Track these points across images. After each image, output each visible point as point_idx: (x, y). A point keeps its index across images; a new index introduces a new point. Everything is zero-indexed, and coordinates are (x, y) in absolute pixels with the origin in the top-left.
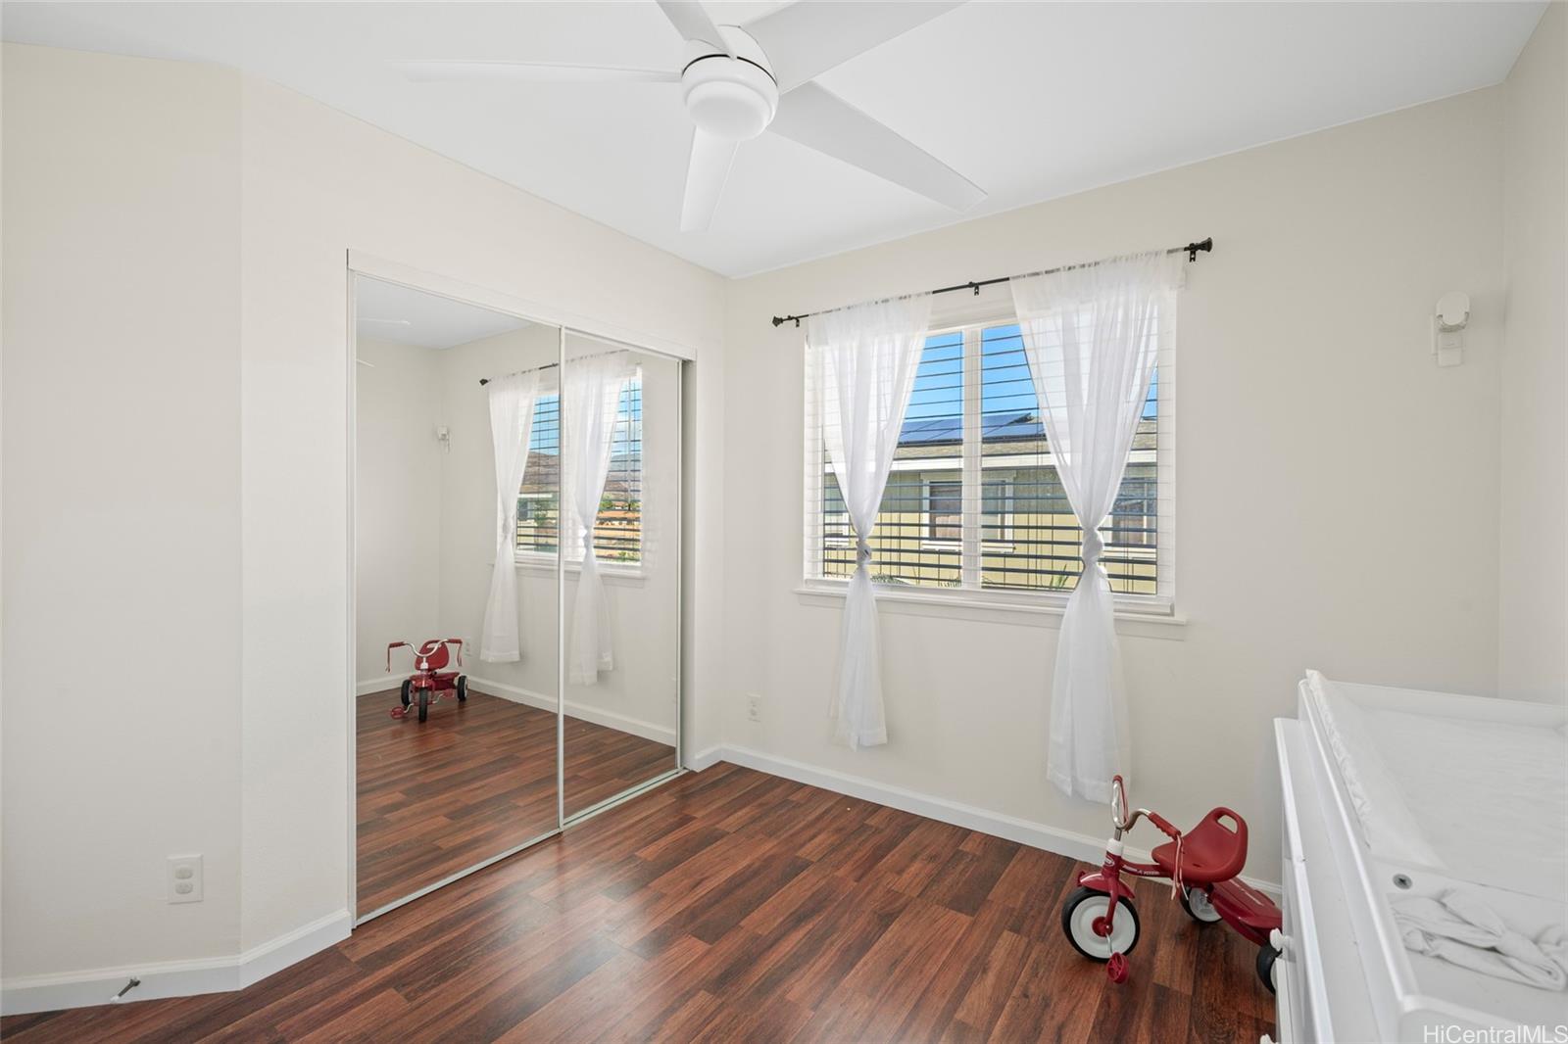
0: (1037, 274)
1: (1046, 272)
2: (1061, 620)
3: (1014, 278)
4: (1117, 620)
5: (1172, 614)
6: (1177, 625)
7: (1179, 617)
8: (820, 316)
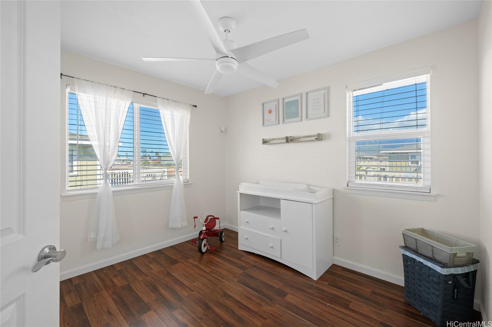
0: (164, 99)
1: (167, 99)
2: (173, 187)
3: (158, 97)
4: (184, 185)
5: (188, 182)
6: (189, 184)
7: (190, 182)
8: (74, 78)
